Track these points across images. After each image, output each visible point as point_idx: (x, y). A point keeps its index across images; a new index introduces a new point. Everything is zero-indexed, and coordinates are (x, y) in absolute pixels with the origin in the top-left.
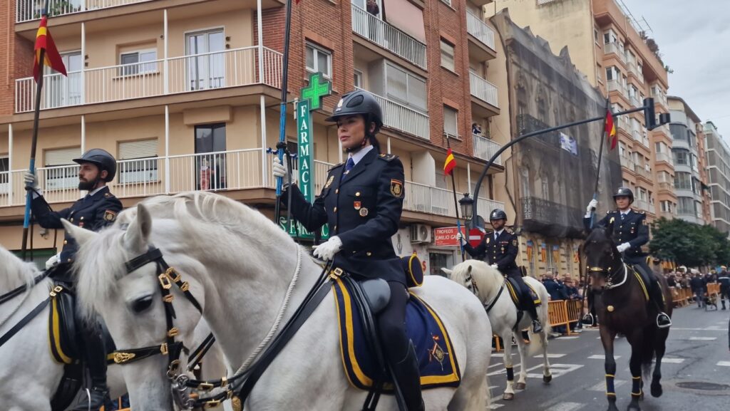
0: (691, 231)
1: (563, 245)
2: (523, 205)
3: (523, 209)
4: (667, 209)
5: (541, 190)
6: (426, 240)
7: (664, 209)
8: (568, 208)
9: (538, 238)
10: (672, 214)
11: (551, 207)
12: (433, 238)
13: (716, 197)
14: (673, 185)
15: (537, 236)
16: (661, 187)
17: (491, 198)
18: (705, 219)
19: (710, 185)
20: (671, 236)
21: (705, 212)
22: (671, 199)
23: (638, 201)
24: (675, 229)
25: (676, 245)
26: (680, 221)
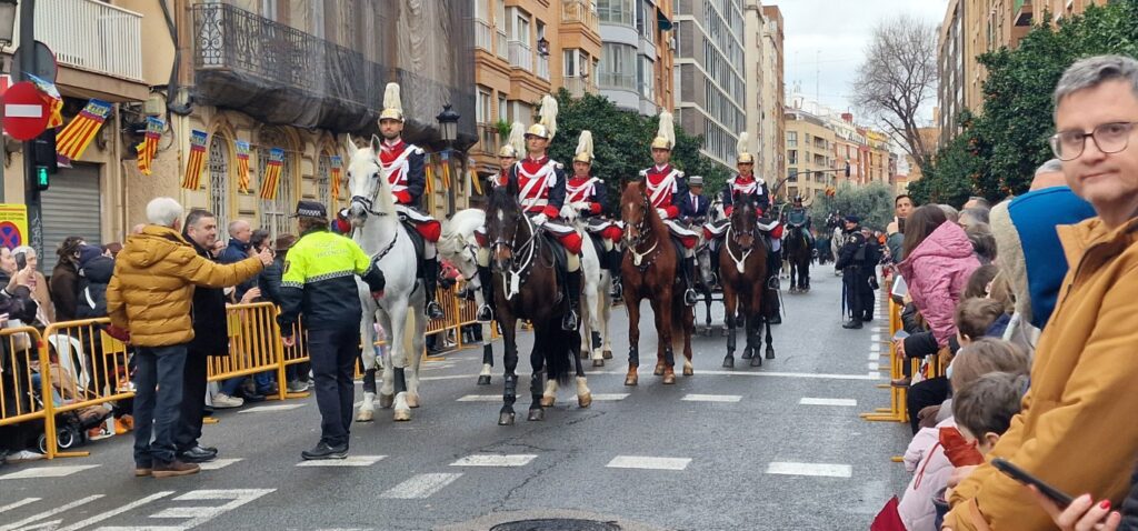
7: (571, 72)
9: (245, 128)
11: (279, 39)
18: (660, 100)
21: (661, 86)
26: (600, 103)
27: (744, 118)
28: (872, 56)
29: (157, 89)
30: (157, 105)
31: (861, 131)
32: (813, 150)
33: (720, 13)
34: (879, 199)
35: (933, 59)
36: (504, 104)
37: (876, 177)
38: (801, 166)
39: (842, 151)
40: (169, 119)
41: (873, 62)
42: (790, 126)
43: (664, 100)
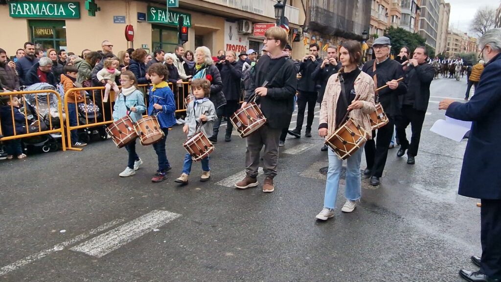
0: (407, 36)
1: (331, 41)
2: (310, 11)
3: (310, 15)
4: (394, 21)
5: (322, 3)
6: (248, 32)
7: (393, 21)
8: (338, 15)
9: (317, 35)
10: (397, 24)
11: (327, 14)
12: (253, 30)
13: (423, 15)
14: (400, 5)
15: (317, 33)
16: (394, 6)
17: (291, 5)
19: (421, 7)
20: (394, 39)
22: (398, 15)
23: (379, 14)
24: (398, 34)
25: (396, 45)
26: (401, 30)
27: (437, 34)
28: (476, 18)
29: (301, 26)
30: (301, 30)
31: (469, 38)
32: (455, 43)
33: (433, 5)
34: (473, 57)
35: (494, 19)
36: (376, 30)
37: (472, 51)
38: (451, 47)
39: (463, 43)
40: (303, 33)
41: (476, 19)
42: (449, 36)
43: (416, 29)
